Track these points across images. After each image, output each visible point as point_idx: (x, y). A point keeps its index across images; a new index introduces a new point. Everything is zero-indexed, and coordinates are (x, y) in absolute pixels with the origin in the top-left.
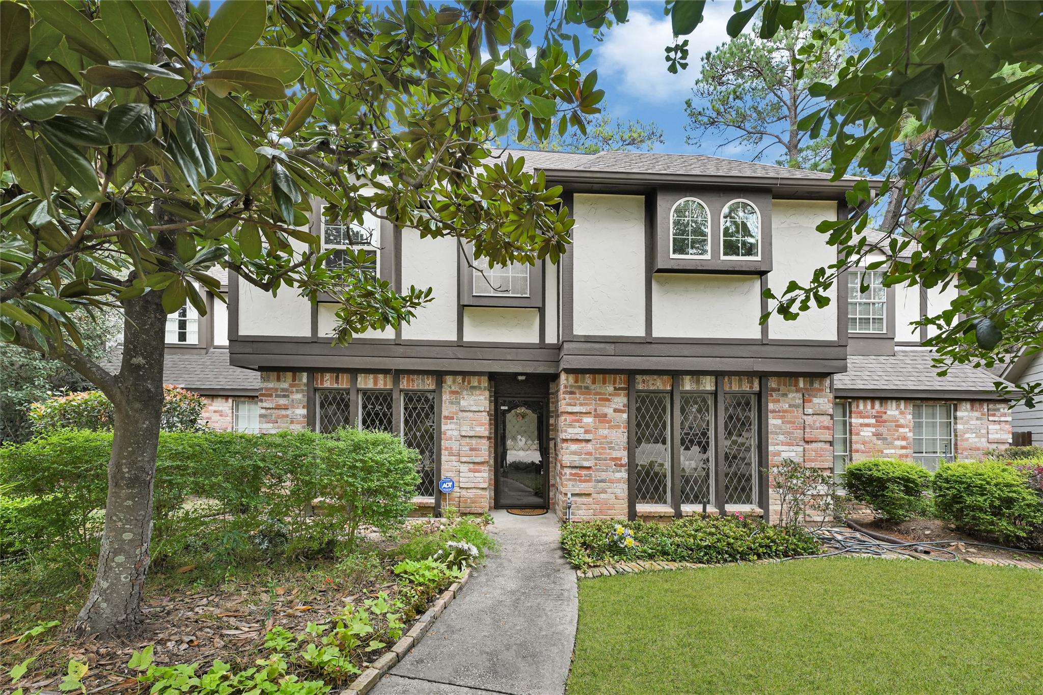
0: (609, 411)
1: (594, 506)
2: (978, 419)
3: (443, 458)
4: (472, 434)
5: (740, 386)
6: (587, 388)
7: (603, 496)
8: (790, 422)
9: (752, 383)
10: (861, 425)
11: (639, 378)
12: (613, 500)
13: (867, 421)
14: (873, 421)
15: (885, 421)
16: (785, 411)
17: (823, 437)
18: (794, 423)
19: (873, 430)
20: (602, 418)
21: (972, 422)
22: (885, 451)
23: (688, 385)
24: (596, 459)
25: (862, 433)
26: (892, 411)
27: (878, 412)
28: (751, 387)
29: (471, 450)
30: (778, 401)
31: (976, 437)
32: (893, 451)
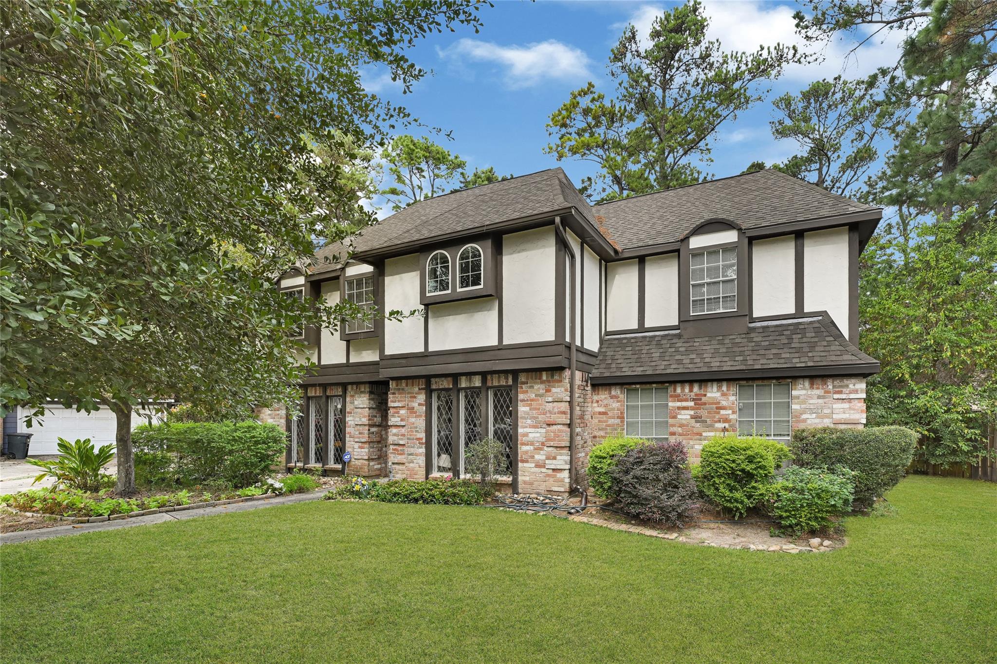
0: (415, 405)
1: (406, 472)
2: (819, 397)
3: (347, 439)
4: (360, 423)
5: (499, 381)
6: (403, 389)
7: (411, 465)
8: (535, 409)
9: (507, 378)
10: (679, 408)
11: (433, 380)
12: (417, 468)
13: (685, 404)
14: (692, 404)
15: (705, 404)
16: (532, 400)
17: (559, 421)
18: (539, 409)
19: (692, 412)
20: (411, 410)
21: (811, 401)
22: (704, 434)
23: (464, 383)
24: (408, 439)
25: (679, 417)
26: (713, 393)
27: (696, 395)
28: (507, 382)
29: (360, 433)
30: (527, 392)
31: (817, 417)
32: (712, 434)
